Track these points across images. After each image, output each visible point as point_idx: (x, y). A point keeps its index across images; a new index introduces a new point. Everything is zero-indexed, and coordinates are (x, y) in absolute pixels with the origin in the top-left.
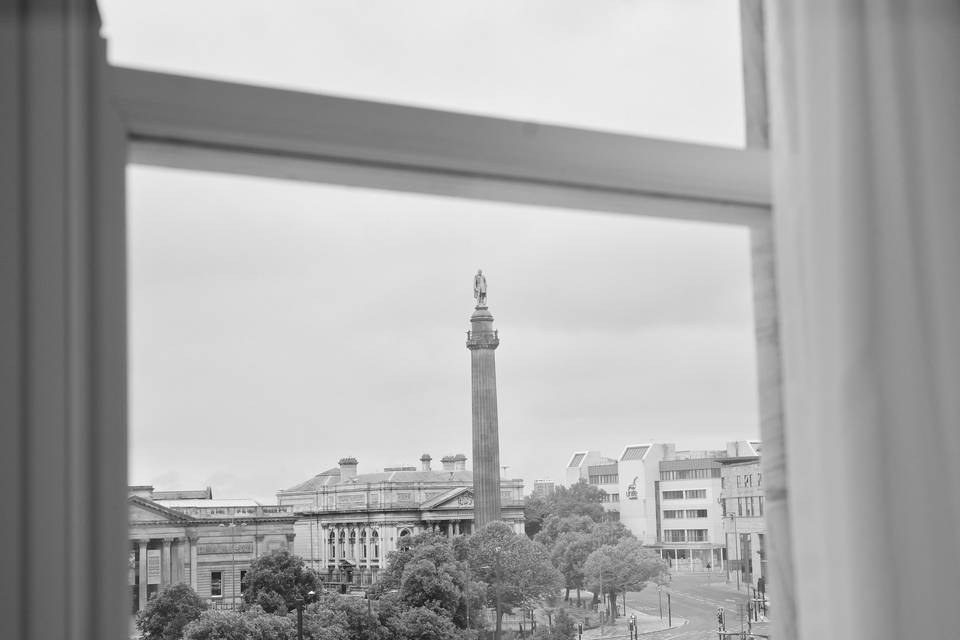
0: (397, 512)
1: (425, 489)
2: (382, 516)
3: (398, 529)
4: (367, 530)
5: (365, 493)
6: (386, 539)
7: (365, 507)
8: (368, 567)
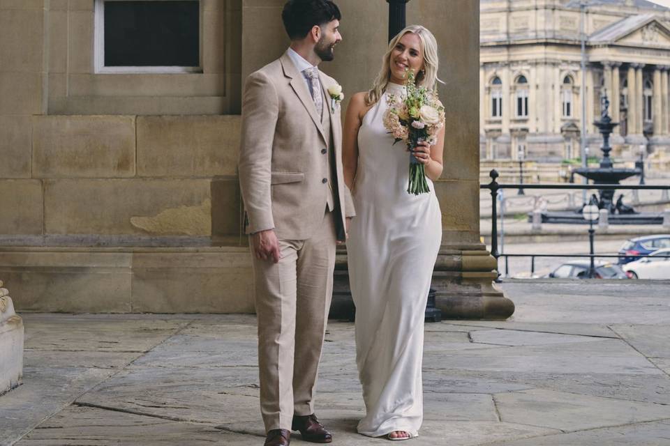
0: (563, 45)
1: (594, 13)
2: (542, 49)
3: (561, 71)
4: (504, 74)
5: (503, 16)
6: (545, 86)
7: (503, 37)
8: (505, 130)
